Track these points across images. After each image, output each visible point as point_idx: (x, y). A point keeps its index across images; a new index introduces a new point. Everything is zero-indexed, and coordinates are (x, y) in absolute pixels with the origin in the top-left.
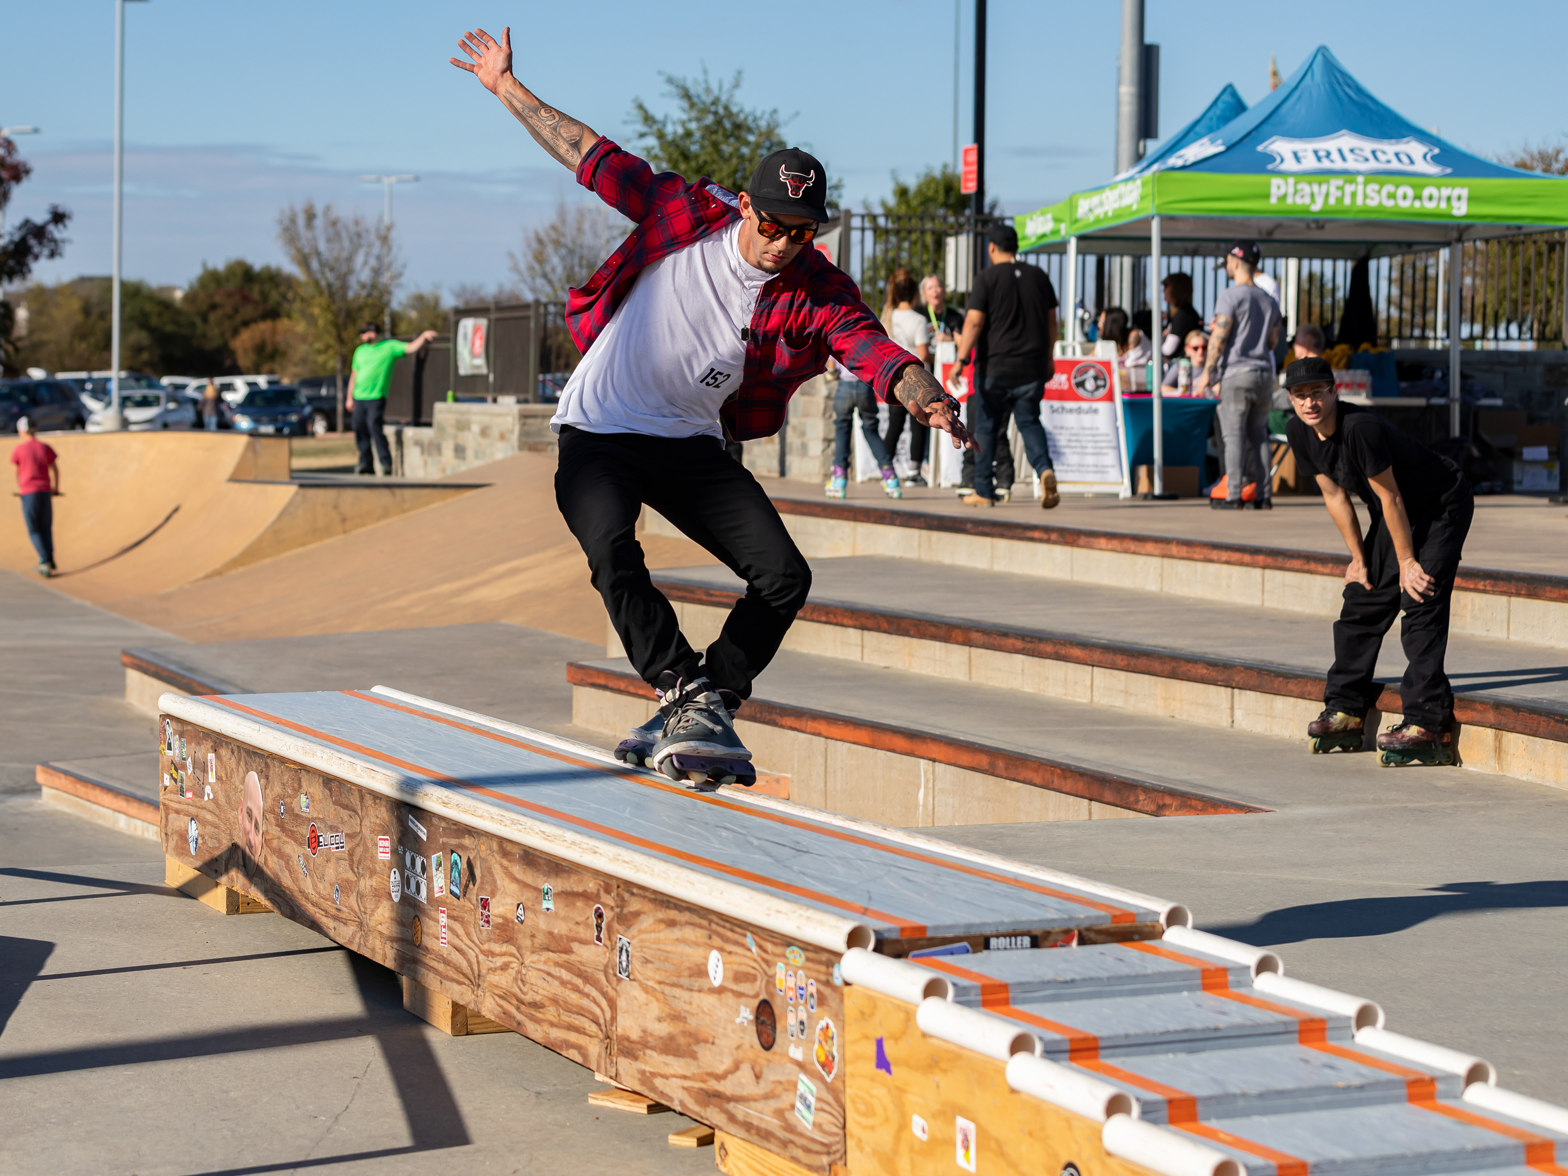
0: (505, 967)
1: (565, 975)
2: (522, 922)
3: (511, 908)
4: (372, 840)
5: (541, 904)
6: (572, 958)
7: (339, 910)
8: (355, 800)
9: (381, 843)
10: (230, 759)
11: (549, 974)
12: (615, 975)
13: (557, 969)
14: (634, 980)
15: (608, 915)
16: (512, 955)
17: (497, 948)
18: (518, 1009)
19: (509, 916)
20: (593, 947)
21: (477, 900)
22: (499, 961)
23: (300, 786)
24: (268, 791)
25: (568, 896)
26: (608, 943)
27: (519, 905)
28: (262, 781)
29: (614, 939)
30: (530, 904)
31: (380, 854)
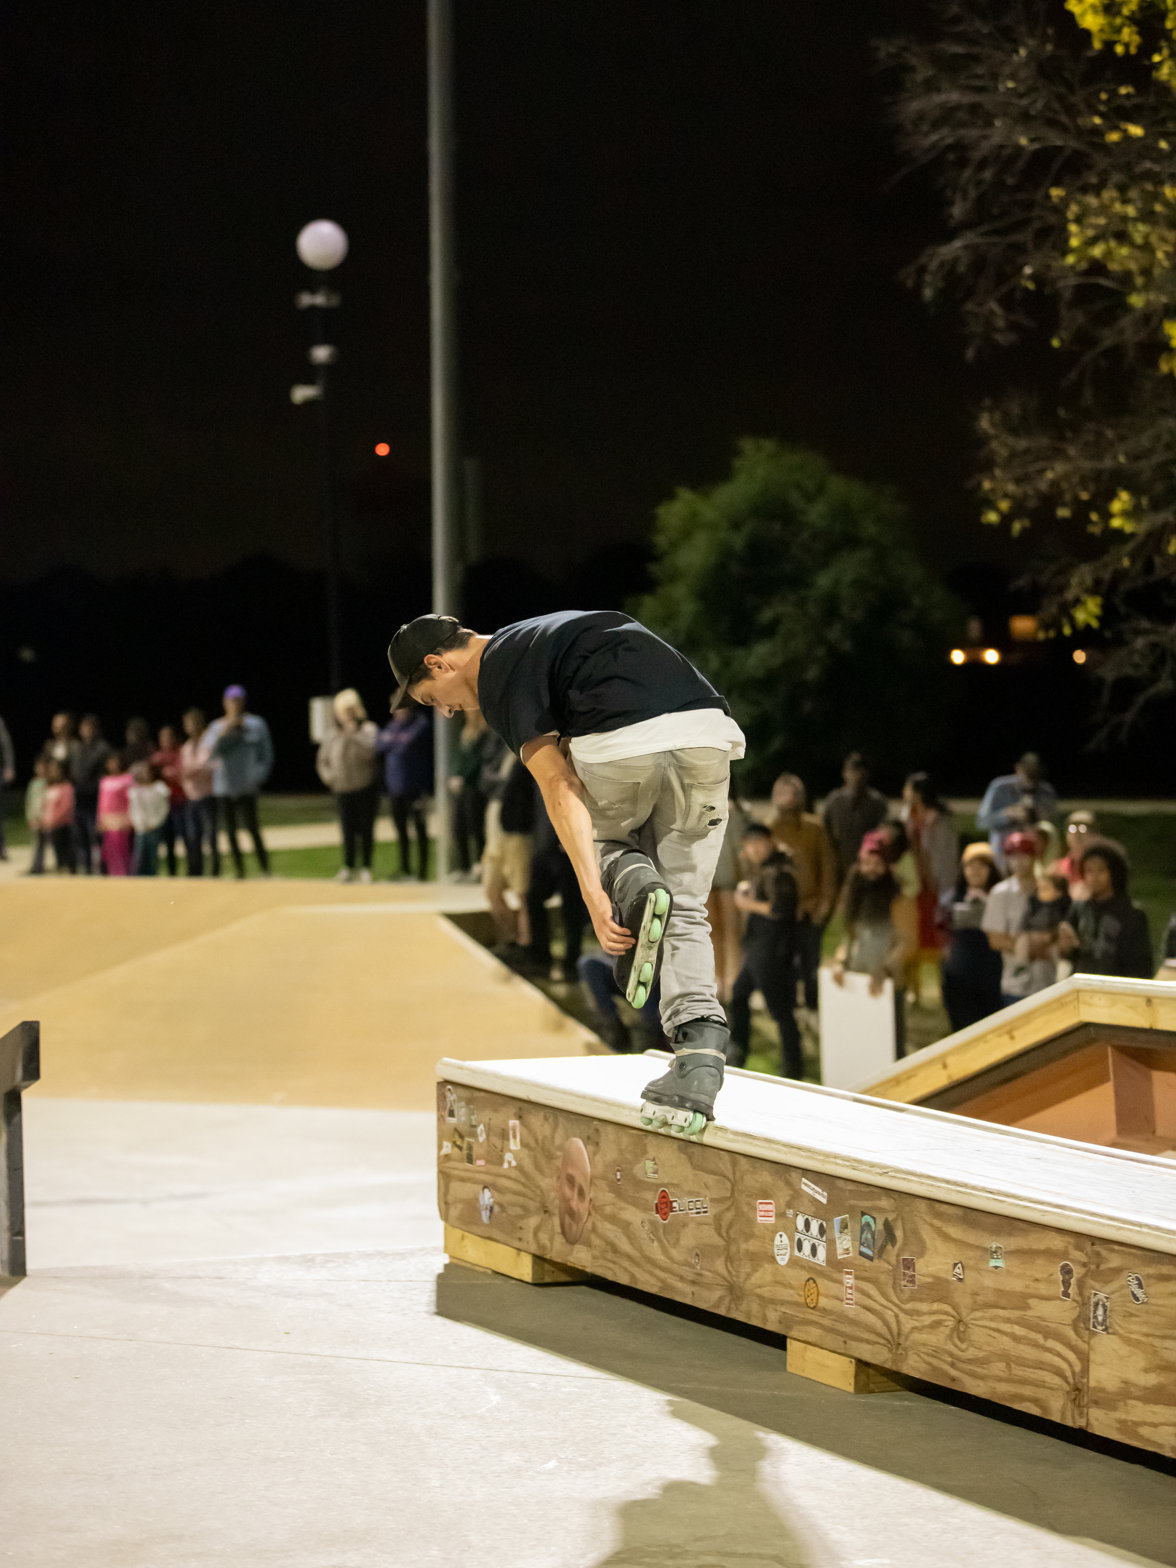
0: (936, 1325)
1: (1019, 1331)
2: (960, 1280)
3: (945, 1267)
4: (749, 1204)
5: (988, 1262)
6: (1030, 1313)
7: (700, 1275)
8: (725, 1165)
9: (761, 1207)
10: (542, 1126)
11: (998, 1331)
12: (1088, 1329)
13: (1008, 1325)
14: (1113, 1334)
15: (1078, 1272)
16: (947, 1313)
17: (924, 1307)
18: (952, 1365)
19: (943, 1275)
20: (1058, 1302)
21: (898, 1261)
22: (928, 1320)
23: (645, 1152)
24: (598, 1158)
25: (1027, 1254)
26: (1078, 1298)
27: (956, 1265)
28: (591, 1148)
29: (1086, 1293)
30: (971, 1262)
31: (759, 1218)
